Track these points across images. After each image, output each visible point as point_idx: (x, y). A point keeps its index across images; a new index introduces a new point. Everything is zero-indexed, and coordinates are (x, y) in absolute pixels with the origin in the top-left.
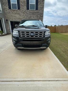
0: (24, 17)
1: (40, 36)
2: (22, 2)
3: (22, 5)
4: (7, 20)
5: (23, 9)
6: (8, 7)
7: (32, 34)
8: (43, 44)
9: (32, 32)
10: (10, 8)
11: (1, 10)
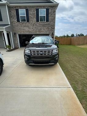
0: (34, 29)
1: (48, 54)
2: (31, 14)
3: (31, 18)
4: (15, 34)
5: (32, 21)
6: (16, 20)
7: (41, 53)
8: (51, 61)
9: (41, 51)
10: (18, 21)
11: (9, 24)
